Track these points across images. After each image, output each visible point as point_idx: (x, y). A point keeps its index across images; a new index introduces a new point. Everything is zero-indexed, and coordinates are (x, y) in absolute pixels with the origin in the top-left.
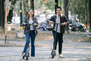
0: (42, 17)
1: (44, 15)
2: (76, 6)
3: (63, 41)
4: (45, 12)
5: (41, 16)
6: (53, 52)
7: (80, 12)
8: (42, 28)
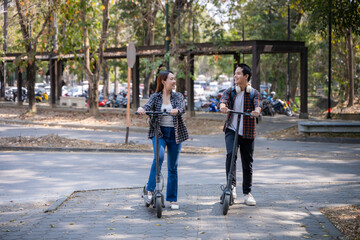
0: (214, 86)
1: (215, 83)
2: (270, 69)
3: (252, 161)
4: (216, 79)
5: (211, 84)
6: (225, 194)
7: (275, 80)
8: (210, 106)
